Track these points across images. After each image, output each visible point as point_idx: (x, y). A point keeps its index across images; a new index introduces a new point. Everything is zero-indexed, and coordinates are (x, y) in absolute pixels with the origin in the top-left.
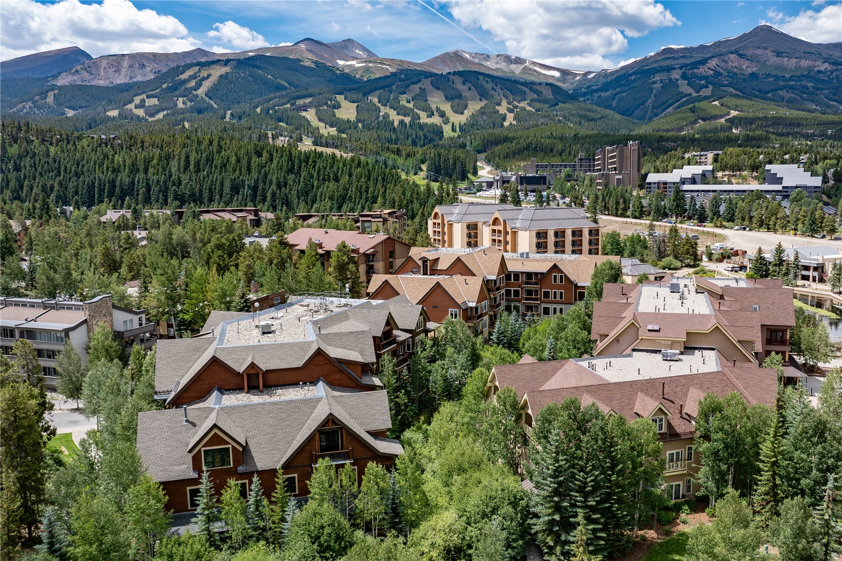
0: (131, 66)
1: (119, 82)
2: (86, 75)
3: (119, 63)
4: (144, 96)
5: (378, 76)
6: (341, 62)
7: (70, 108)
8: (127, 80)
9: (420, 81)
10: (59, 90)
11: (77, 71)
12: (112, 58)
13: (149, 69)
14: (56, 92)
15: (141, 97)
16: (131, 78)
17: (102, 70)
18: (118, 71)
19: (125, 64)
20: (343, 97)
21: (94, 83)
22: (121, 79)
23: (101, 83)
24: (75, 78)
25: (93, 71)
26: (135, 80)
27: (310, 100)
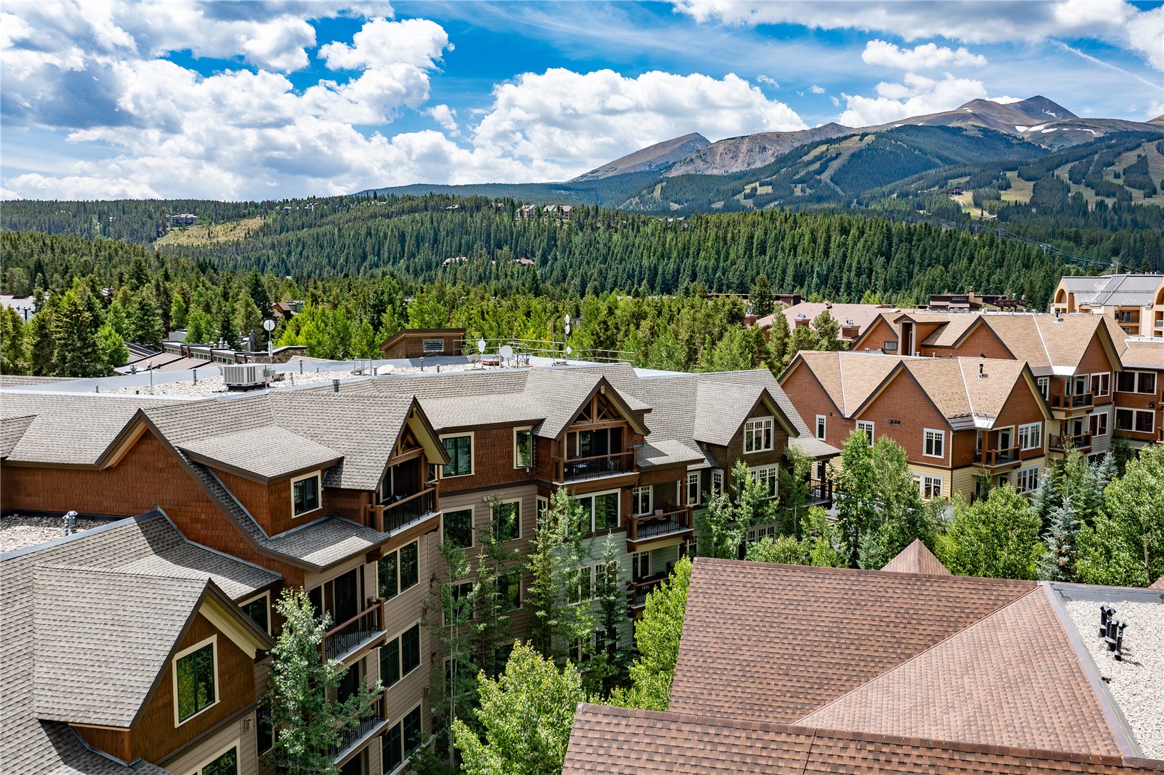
0: (750, 150)
1: (734, 170)
2: (699, 164)
3: (737, 148)
4: (757, 184)
5: (1074, 144)
6: (1021, 129)
7: (676, 202)
8: (744, 168)
9: (1139, 145)
10: (668, 182)
11: (692, 160)
12: (729, 142)
13: (771, 152)
14: (664, 184)
15: (753, 185)
16: (749, 165)
17: (718, 157)
18: (735, 157)
19: (744, 148)
20: (1015, 173)
21: (709, 172)
22: (737, 167)
23: (715, 172)
24: (689, 168)
25: (709, 159)
26: (753, 167)
27: (967, 179)
